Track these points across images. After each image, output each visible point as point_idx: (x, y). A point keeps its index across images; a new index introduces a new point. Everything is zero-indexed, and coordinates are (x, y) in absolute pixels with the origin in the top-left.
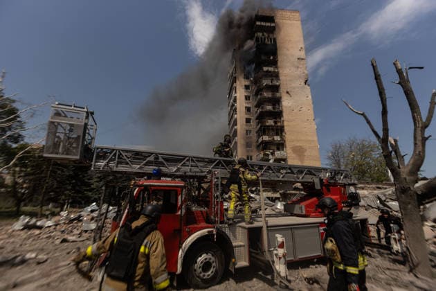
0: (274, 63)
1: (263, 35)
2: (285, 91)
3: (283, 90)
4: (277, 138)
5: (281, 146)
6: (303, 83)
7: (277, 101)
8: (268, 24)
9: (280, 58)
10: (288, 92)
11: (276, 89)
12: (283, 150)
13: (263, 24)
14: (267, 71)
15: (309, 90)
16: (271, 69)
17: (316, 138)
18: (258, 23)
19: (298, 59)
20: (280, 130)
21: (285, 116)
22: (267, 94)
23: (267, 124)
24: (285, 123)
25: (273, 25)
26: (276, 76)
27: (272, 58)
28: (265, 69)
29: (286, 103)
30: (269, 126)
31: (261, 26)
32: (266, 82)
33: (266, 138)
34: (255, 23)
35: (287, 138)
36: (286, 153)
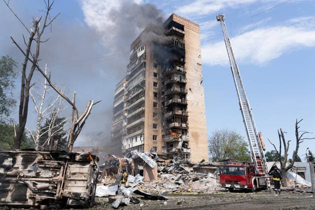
0: (183, 64)
1: (177, 39)
2: (189, 88)
3: (187, 87)
4: (184, 125)
5: (185, 131)
6: (200, 84)
7: (183, 95)
8: (180, 31)
9: (186, 60)
10: (190, 89)
11: (183, 85)
12: (186, 135)
13: (177, 30)
14: (179, 70)
15: (203, 90)
16: (182, 69)
17: (206, 127)
18: (174, 28)
19: (198, 64)
20: (184, 119)
21: (189, 109)
22: (177, 89)
23: (177, 113)
24: (189, 114)
25: (183, 32)
26: (184, 75)
27: (182, 60)
28: (178, 68)
29: (189, 97)
30: (178, 115)
31: (176, 31)
32: (177, 79)
33: (177, 124)
34: (171, 27)
35: (190, 126)
36: (188, 137)
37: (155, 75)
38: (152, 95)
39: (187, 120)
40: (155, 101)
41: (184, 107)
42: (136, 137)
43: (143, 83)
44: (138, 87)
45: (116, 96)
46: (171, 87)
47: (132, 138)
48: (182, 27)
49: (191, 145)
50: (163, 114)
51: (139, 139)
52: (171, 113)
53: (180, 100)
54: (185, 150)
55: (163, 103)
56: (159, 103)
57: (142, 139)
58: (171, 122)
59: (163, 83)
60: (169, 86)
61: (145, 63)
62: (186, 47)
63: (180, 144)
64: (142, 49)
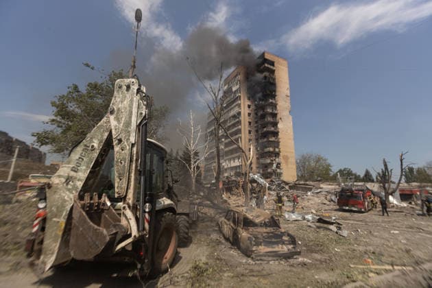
0: (274, 97)
1: (269, 75)
3: (278, 117)
4: (277, 150)
5: (277, 155)
6: (288, 113)
7: (275, 124)
8: (272, 67)
9: (277, 94)
10: (281, 119)
11: (274, 115)
12: (278, 157)
13: (269, 66)
14: (272, 103)
15: (291, 118)
16: (274, 101)
17: (294, 151)
18: (266, 65)
19: (286, 96)
20: (277, 144)
21: (280, 135)
22: (270, 119)
23: (270, 139)
24: (280, 140)
25: (274, 68)
26: (274, 106)
27: (273, 93)
28: (271, 101)
29: (280, 126)
30: (272, 141)
31: (268, 68)
32: (269, 110)
33: (271, 149)
34: (264, 64)
35: (281, 150)
36: (280, 159)
37: (249, 106)
38: (247, 124)
39: (279, 145)
40: (249, 129)
41: (276, 134)
42: (234, 159)
43: (239, 113)
44: (234, 117)
45: (209, 123)
46: (264, 118)
47: (230, 160)
48: (272, 63)
49: (283, 166)
50: (257, 139)
51: (236, 161)
52: (265, 140)
53: (272, 129)
54: (278, 170)
55: (257, 131)
56: (253, 131)
57: (240, 160)
58: (266, 147)
59: (256, 114)
60: (263, 117)
61: (240, 96)
62: (276, 80)
63: (275, 165)
64: (237, 84)
